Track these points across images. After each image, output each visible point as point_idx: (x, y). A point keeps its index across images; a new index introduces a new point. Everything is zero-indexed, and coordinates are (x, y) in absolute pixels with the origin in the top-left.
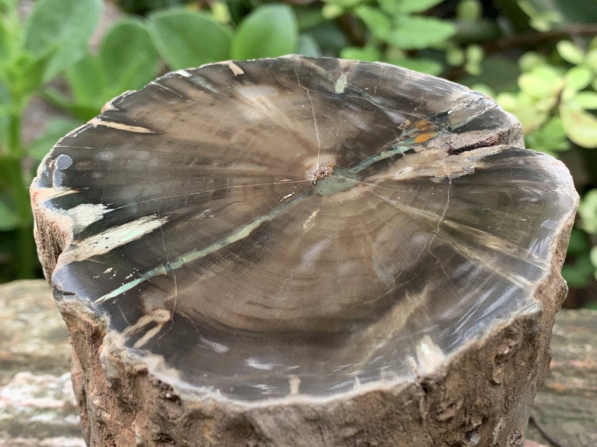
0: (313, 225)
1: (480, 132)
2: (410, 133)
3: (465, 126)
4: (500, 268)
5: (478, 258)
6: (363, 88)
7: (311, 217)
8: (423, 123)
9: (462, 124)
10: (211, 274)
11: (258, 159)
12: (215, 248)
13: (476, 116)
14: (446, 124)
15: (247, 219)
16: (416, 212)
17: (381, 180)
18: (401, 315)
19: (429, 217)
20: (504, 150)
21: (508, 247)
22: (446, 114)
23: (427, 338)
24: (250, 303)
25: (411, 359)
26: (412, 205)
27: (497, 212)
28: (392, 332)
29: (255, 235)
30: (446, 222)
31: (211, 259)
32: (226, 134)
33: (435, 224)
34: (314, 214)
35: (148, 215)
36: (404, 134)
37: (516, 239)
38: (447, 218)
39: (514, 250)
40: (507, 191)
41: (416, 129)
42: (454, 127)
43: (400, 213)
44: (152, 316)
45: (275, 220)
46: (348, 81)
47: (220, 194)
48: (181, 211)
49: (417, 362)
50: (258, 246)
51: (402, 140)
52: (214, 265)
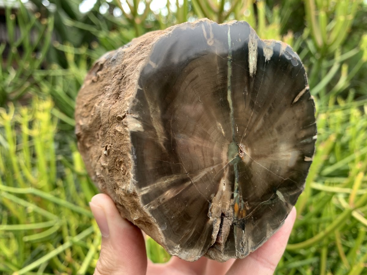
0: (218, 128)
1: (227, 237)
2: (242, 205)
3: (233, 232)
4: (156, 186)
5: (166, 181)
6: (275, 204)
7: (223, 130)
8: (244, 215)
9: (235, 231)
10: (218, 72)
11: (261, 132)
12: (229, 84)
13: (236, 242)
14: (238, 224)
15: (235, 105)
16: (202, 174)
17: (225, 172)
18: (159, 128)
19: (197, 177)
20: (212, 240)
21: (164, 199)
22: (244, 229)
23: (142, 130)
24: (197, 76)
25: (137, 116)
26: (206, 175)
27: (183, 208)
28: (153, 118)
29: (226, 103)
30: (190, 182)
31: (225, 78)
32: (279, 129)
33: (192, 177)
34: (223, 132)
35: (257, 71)
36: (243, 201)
37: (165, 206)
38: (192, 184)
39: (161, 201)
40: (190, 222)
41: (242, 209)
42: (235, 227)
43: (205, 167)
44: (212, 39)
45: (229, 115)
46: (281, 200)
47: (252, 104)
48: (252, 84)
49: (134, 118)
50: (221, 99)
51: (240, 198)
52: (221, 77)
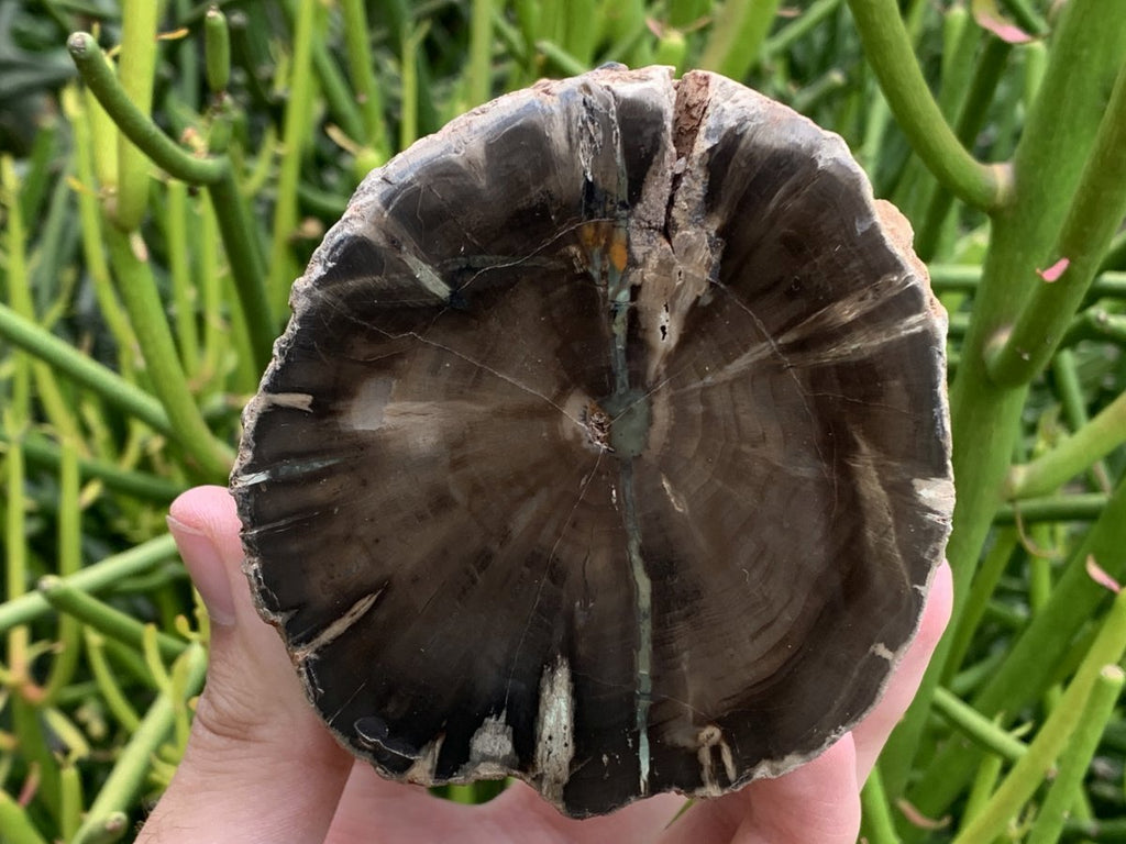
0: (682, 497)
1: (653, 168)
2: (598, 264)
3: (630, 179)
4: (884, 333)
5: (854, 347)
6: (455, 254)
7: (668, 492)
8: (588, 232)
9: (624, 181)
10: (686, 655)
11: (519, 490)
12: (646, 629)
13: (619, 145)
14: (611, 202)
15: (624, 568)
16: (742, 363)
17: (663, 367)
18: (872, 488)
19: (760, 355)
20: (708, 165)
21: (862, 299)
22: (590, 186)
23: (917, 482)
24: (754, 637)
25: (930, 516)
26: (729, 361)
27: (806, 270)
28: (886, 514)
29: (654, 573)
30: (780, 341)
31: (659, 643)
32: (441, 502)
33: (774, 355)
34: (666, 485)
35: (541, 675)
36: (596, 274)
37: (858, 281)
38: (776, 335)
39: (870, 295)
40: (783, 229)
41: (597, 251)
42: (624, 195)
43: (731, 384)
44: (703, 745)
45: (645, 536)
46: (425, 262)
47: (557, 573)
49: (937, 513)
50: (676, 581)
51: (606, 287)
52: (674, 645)
